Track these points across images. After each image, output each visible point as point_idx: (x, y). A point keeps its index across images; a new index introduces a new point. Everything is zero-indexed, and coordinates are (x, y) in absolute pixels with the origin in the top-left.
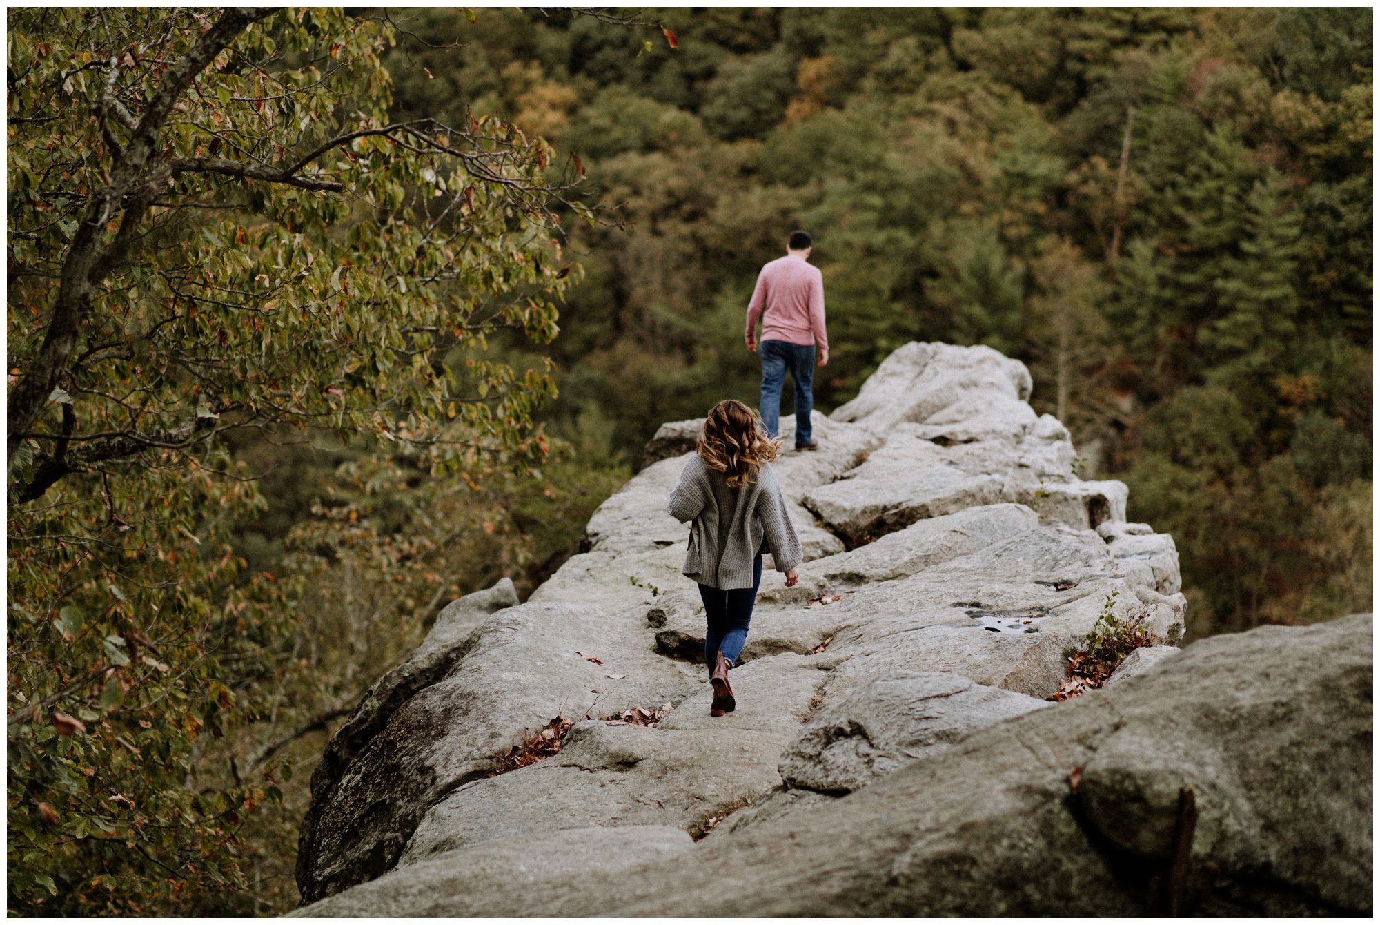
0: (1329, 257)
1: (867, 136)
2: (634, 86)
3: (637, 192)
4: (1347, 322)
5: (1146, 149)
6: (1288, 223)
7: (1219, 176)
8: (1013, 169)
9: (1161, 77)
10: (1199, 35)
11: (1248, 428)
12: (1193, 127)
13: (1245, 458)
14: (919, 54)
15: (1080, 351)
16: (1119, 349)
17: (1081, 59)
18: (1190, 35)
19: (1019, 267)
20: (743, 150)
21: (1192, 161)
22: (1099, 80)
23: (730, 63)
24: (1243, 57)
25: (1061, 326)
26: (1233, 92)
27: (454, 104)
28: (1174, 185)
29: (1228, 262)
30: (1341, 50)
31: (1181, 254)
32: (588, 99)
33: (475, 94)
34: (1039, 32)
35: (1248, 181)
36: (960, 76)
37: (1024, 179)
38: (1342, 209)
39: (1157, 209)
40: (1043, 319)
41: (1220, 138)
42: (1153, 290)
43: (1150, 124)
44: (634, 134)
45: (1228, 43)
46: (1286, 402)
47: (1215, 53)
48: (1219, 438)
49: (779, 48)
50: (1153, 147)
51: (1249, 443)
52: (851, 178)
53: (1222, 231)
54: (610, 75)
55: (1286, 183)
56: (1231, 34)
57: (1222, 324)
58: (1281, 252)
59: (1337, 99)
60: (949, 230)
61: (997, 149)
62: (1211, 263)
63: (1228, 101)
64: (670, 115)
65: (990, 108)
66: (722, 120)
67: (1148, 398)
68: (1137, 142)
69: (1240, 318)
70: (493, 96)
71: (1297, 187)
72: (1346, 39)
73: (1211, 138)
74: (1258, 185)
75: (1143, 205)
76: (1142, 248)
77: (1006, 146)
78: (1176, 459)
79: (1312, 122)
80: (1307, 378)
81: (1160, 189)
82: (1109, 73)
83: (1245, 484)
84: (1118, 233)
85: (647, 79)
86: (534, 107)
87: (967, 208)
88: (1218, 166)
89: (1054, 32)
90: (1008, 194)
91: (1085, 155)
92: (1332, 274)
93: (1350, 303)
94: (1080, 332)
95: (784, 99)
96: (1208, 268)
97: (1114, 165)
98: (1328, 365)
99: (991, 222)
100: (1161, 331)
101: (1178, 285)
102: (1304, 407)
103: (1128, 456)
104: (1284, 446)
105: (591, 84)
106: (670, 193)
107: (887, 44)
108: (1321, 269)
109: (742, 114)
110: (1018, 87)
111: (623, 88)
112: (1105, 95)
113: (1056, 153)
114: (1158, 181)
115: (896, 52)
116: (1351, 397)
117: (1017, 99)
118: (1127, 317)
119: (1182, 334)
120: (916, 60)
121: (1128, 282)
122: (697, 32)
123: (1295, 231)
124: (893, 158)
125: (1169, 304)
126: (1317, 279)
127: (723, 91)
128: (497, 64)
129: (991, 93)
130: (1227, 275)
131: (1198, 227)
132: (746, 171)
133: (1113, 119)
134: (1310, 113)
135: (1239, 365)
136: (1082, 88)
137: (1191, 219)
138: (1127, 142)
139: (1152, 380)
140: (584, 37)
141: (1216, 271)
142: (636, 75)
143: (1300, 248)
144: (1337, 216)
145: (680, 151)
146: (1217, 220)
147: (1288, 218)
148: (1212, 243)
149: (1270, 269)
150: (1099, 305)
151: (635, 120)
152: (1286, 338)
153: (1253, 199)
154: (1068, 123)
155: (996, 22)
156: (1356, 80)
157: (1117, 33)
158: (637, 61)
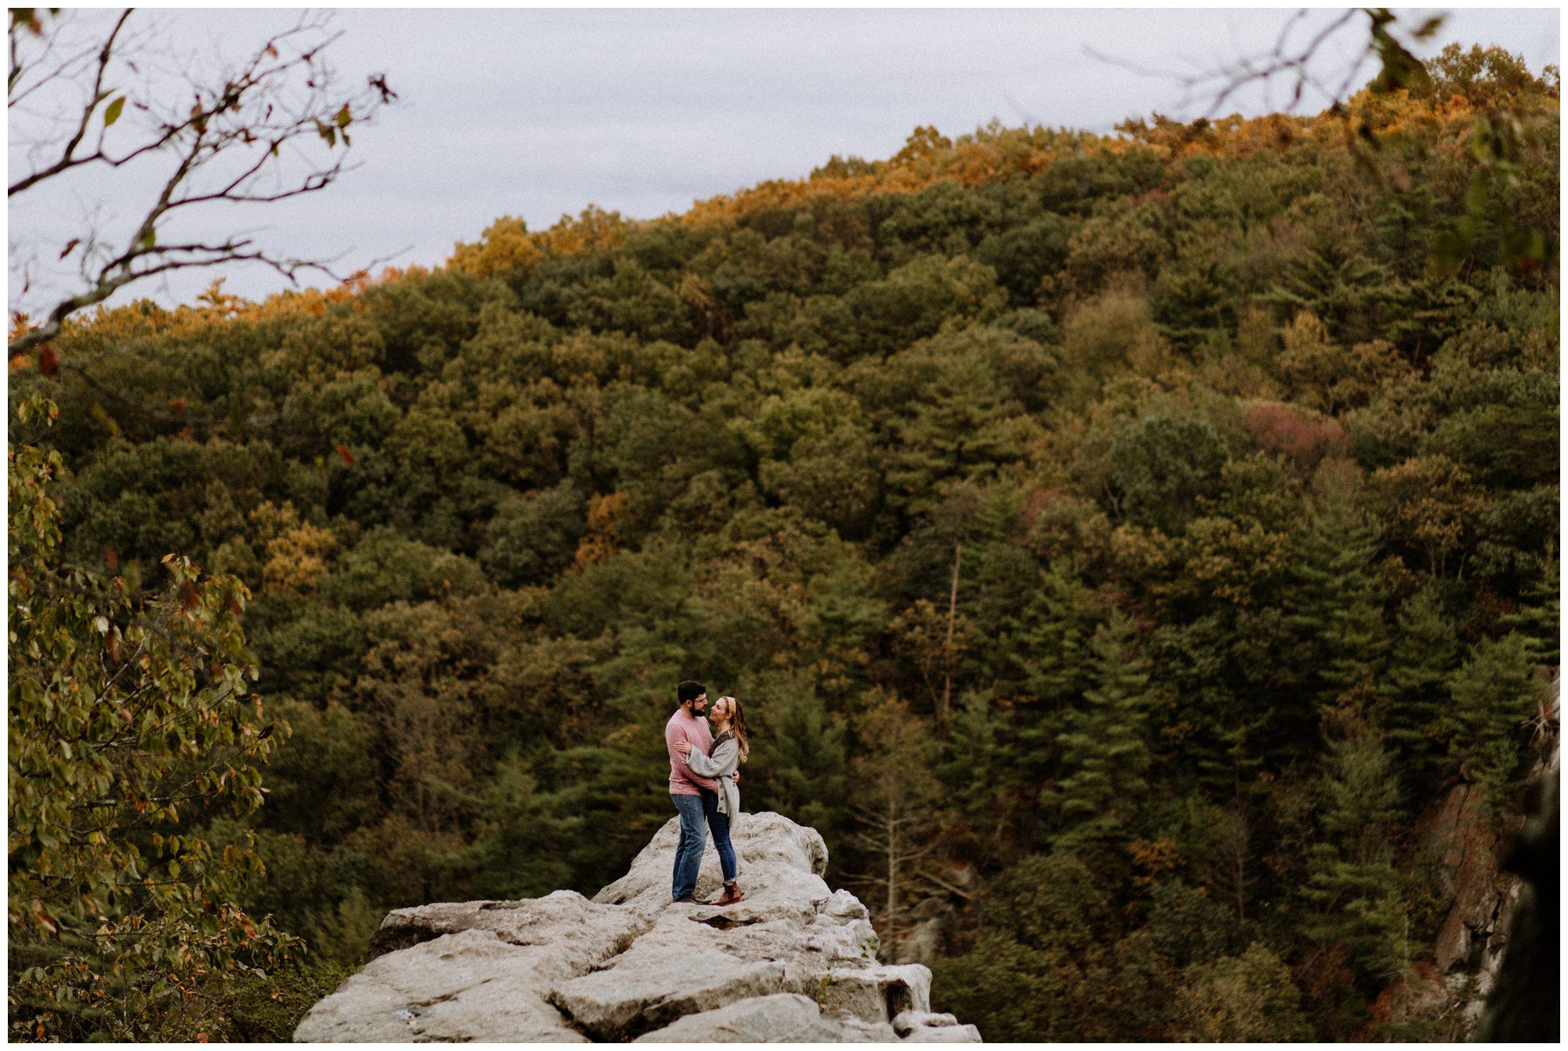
0: (1181, 707)
1: (666, 580)
2: (401, 527)
3: (406, 647)
4: (1203, 779)
5: (977, 589)
6: (1135, 670)
7: (1057, 619)
8: (830, 614)
9: (990, 511)
10: (1030, 465)
11: (1101, 900)
12: (1027, 565)
13: (1099, 936)
14: (724, 488)
15: (910, 817)
16: (954, 814)
17: (902, 491)
18: (1020, 464)
19: (840, 723)
20: (527, 597)
21: (1028, 602)
22: (922, 514)
23: (511, 501)
24: (1079, 488)
25: (888, 789)
26: (1070, 527)
27: (197, 548)
28: (1009, 630)
29: (1072, 715)
30: (1184, 480)
31: (1018, 706)
32: (350, 542)
33: (218, 540)
34: (854, 462)
35: (1089, 623)
36: (770, 512)
37: (843, 625)
38: (1194, 654)
39: (991, 656)
40: (869, 782)
41: (1056, 576)
42: (990, 747)
43: (981, 564)
44: (402, 580)
45: (1060, 473)
46: (1142, 870)
47: (1048, 484)
48: (1069, 912)
49: (567, 483)
50: (984, 587)
51: (1103, 918)
52: (650, 628)
53: (1063, 680)
54: (374, 516)
55: (1131, 625)
56: (1064, 463)
57: (1067, 783)
58: (1128, 702)
59: (1182, 534)
60: (761, 683)
61: (812, 592)
62: (1053, 715)
63: (1064, 536)
64: (444, 559)
65: (803, 547)
66: (503, 564)
67: (988, 868)
68: (967, 582)
69: (1088, 776)
70: (240, 540)
71: (1143, 629)
72: (1187, 468)
73: (1048, 578)
74: (1100, 627)
75: (975, 652)
76: (976, 700)
77: (823, 589)
78: (1021, 938)
79: (1154, 558)
80: (1163, 843)
81: (993, 634)
82: (934, 507)
83: (1100, 964)
84: (948, 685)
85: (417, 519)
86: (288, 553)
87: (780, 658)
88: (1056, 608)
89: (872, 463)
90: (825, 643)
91: (911, 598)
92: (1185, 725)
93: (1207, 758)
94: (910, 796)
95: (572, 540)
96: (1050, 721)
97: (942, 609)
98: (1186, 827)
99: (808, 674)
100: (1001, 793)
101: (1017, 741)
102: (1160, 875)
103: (969, 935)
104: (1141, 920)
105: (353, 526)
106: (443, 647)
107: (687, 478)
108: (1174, 722)
109: (526, 556)
110: (832, 523)
111: (391, 530)
112: (931, 530)
113: (877, 596)
114: (992, 626)
115: (697, 486)
116: (1213, 864)
117: (833, 537)
118: (962, 778)
119: (1025, 797)
120: (720, 495)
121: (962, 738)
122: (475, 466)
123: (1144, 678)
124: (696, 604)
125: (1009, 762)
126: (1171, 731)
127: (504, 532)
128: (245, 505)
129: (804, 531)
130: (1070, 728)
131: (1036, 675)
132: (531, 621)
133: (938, 557)
134: (1153, 548)
135: (1088, 829)
136: (905, 523)
137: (1029, 667)
138: (955, 582)
139: (992, 848)
140: (343, 474)
141: (1059, 725)
142: (406, 515)
143: (1149, 697)
144: (1189, 662)
145: (455, 599)
146: (1057, 668)
147: (1135, 664)
148: (1053, 692)
149: (1117, 722)
150: (931, 764)
151: (403, 566)
152: (1138, 797)
153: (1096, 643)
154: (890, 562)
155: (809, 453)
156: (1201, 513)
157: (941, 463)
158: (407, 499)
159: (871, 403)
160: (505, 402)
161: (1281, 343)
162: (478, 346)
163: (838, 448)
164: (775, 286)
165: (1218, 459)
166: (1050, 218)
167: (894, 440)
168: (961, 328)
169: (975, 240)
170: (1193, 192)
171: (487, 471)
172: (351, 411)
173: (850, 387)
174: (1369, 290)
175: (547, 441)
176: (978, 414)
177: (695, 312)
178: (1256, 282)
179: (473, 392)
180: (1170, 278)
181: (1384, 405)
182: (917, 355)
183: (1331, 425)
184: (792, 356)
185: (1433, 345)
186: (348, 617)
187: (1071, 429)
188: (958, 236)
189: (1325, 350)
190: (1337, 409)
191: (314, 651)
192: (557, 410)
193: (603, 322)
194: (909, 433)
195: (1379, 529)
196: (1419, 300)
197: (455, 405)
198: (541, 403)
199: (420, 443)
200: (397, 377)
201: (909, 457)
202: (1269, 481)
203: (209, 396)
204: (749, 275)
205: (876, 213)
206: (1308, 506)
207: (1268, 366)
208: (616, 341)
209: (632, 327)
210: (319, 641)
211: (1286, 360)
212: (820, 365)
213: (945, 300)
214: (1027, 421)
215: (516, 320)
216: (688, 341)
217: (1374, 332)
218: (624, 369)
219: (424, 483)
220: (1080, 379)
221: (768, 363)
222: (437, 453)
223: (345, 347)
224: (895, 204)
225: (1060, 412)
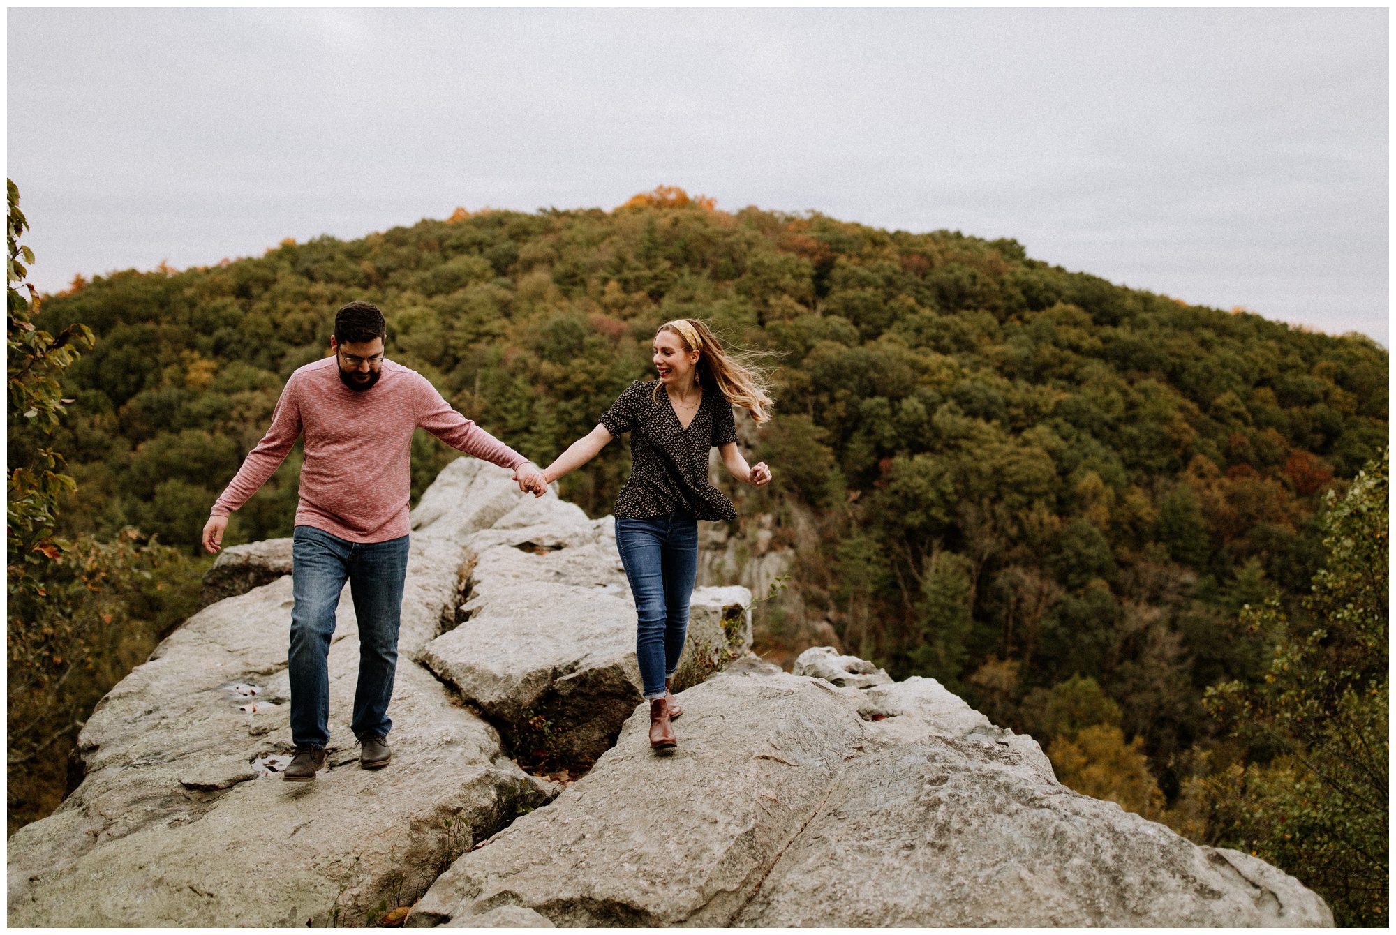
2: (246, 361)
3: (249, 408)
5: (486, 387)
6: (550, 418)
7: (519, 398)
9: (491, 355)
10: (506, 338)
12: (508, 376)
17: (455, 348)
18: (503, 337)
21: (507, 391)
22: (464, 357)
24: (527, 347)
26: (524, 362)
29: (526, 436)
30: (569, 344)
32: (223, 367)
33: (166, 365)
34: (436, 336)
35: (532, 400)
41: (519, 381)
43: (487, 376)
44: (246, 383)
45: (520, 340)
47: (515, 345)
50: (489, 386)
53: (522, 422)
54: (233, 356)
55: (549, 401)
56: (520, 337)
59: (568, 365)
63: (522, 365)
64: (264, 374)
68: (483, 384)
70: (175, 366)
71: (553, 402)
72: (570, 339)
73: (515, 382)
74: (537, 402)
79: (558, 375)
82: (469, 354)
85: (252, 358)
86: (197, 371)
88: (519, 394)
89: (442, 336)
91: (460, 390)
97: (473, 394)
105: (224, 361)
106: (265, 408)
110: (427, 360)
111: (241, 362)
112: (467, 363)
114: (493, 401)
122: (277, 336)
128: (178, 351)
130: (525, 441)
131: (511, 420)
133: (471, 374)
134: (557, 370)
136: (457, 361)
137: (508, 417)
138: (478, 384)
140: (220, 339)
142: (247, 356)
144: (571, 415)
146: (520, 417)
148: (517, 427)
149: (543, 439)
151: (246, 376)
153: (535, 408)
154: (452, 375)
155: (416, 332)
156: (575, 357)
157: (471, 337)
158: (248, 349)
159: (442, 312)
160: (288, 311)
161: (603, 293)
162: (277, 288)
163: (429, 330)
164: (401, 266)
165: (581, 337)
166: (511, 243)
167: (451, 327)
168: (477, 284)
169: (481, 251)
170: (566, 235)
171: (282, 339)
172: (223, 313)
173: (432, 307)
174: (637, 273)
175: (307, 326)
176: (485, 318)
177: (368, 277)
178: (593, 269)
179: (274, 306)
180: (559, 267)
181: (644, 317)
182: (459, 294)
183: (624, 325)
184: (408, 294)
185: (661, 295)
186: (223, 398)
187: (522, 324)
188: (474, 249)
189: (620, 296)
190: (625, 318)
191: (209, 412)
192: (311, 314)
193: (330, 279)
194: (457, 324)
195: (644, 363)
196: (655, 278)
197: (267, 311)
198: (305, 311)
199: (252, 328)
200: (243, 300)
201: (457, 334)
202: (602, 345)
203: (162, 305)
204: (390, 262)
205: (441, 241)
206: (616, 354)
207: (599, 301)
208: (335, 287)
209: (344, 282)
210: (210, 406)
211: (608, 299)
212: (420, 298)
213: (470, 273)
214: (504, 321)
215: (294, 278)
216: (365, 287)
217: (638, 289)
218: (339, 298)
219: (255, 343)
220: (525, 305)
221: (397, 297)
222: (261, 331)
223: (220, 287)
224: (449, 236)
225: (517, 317)
